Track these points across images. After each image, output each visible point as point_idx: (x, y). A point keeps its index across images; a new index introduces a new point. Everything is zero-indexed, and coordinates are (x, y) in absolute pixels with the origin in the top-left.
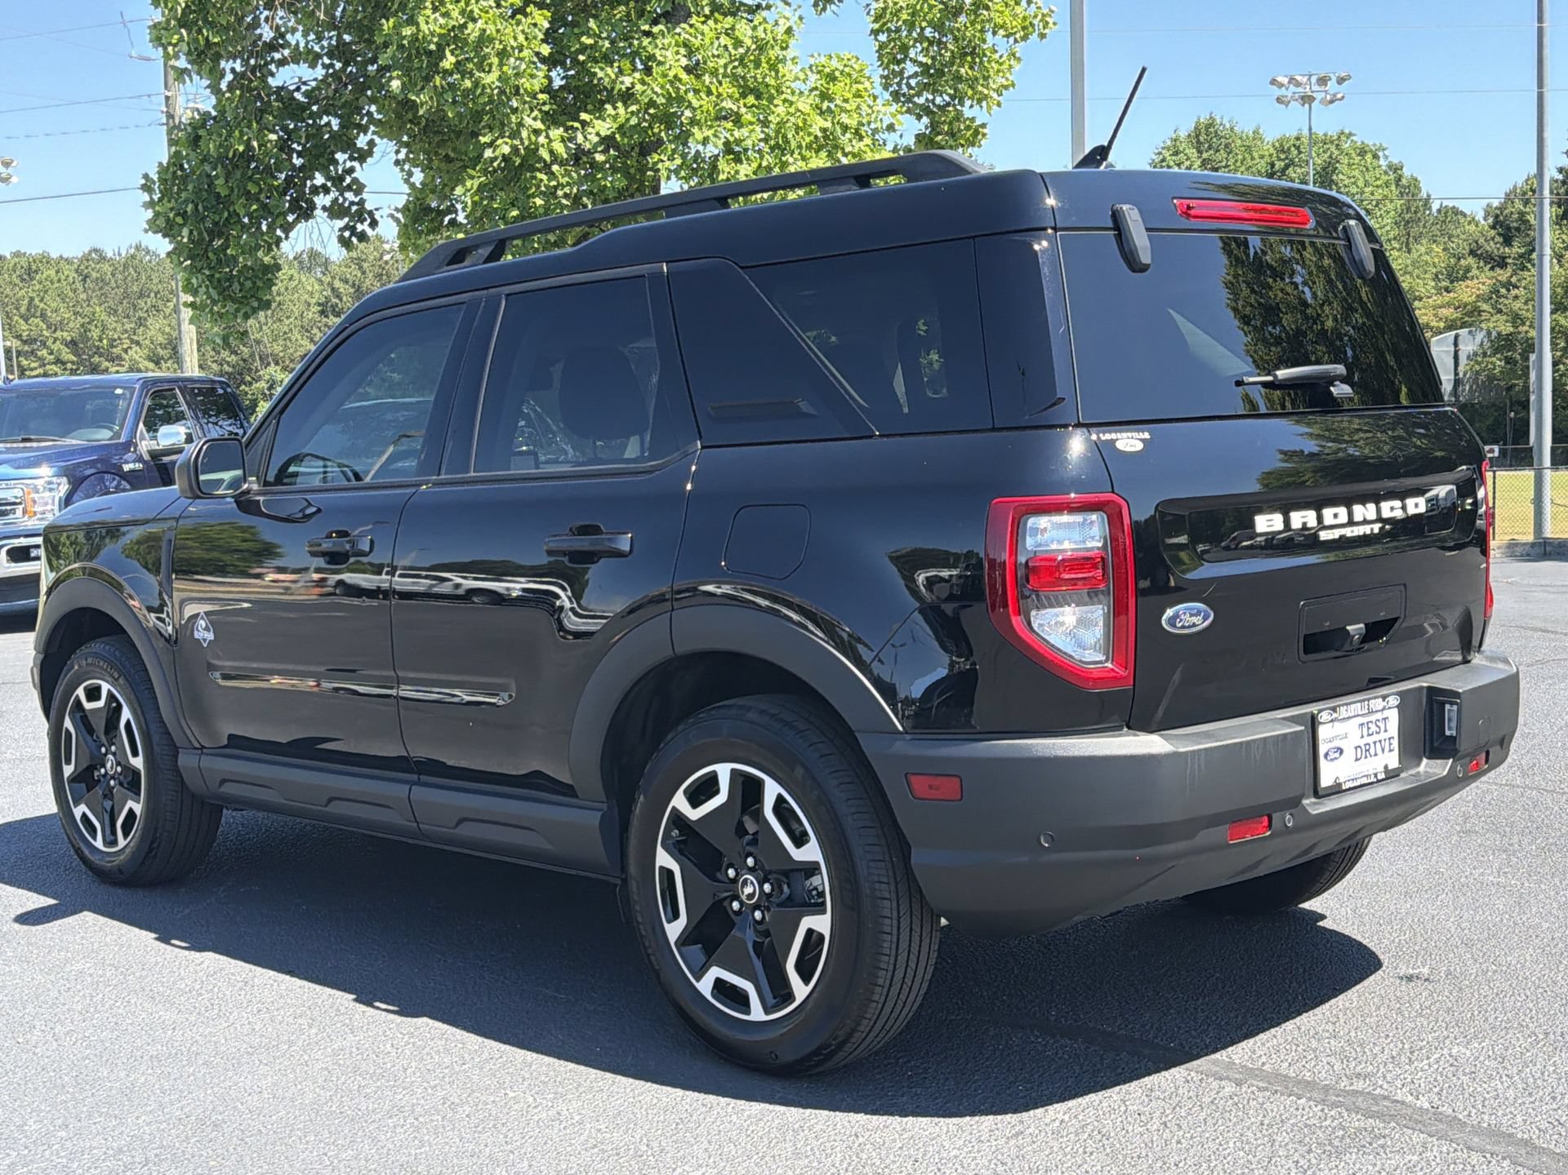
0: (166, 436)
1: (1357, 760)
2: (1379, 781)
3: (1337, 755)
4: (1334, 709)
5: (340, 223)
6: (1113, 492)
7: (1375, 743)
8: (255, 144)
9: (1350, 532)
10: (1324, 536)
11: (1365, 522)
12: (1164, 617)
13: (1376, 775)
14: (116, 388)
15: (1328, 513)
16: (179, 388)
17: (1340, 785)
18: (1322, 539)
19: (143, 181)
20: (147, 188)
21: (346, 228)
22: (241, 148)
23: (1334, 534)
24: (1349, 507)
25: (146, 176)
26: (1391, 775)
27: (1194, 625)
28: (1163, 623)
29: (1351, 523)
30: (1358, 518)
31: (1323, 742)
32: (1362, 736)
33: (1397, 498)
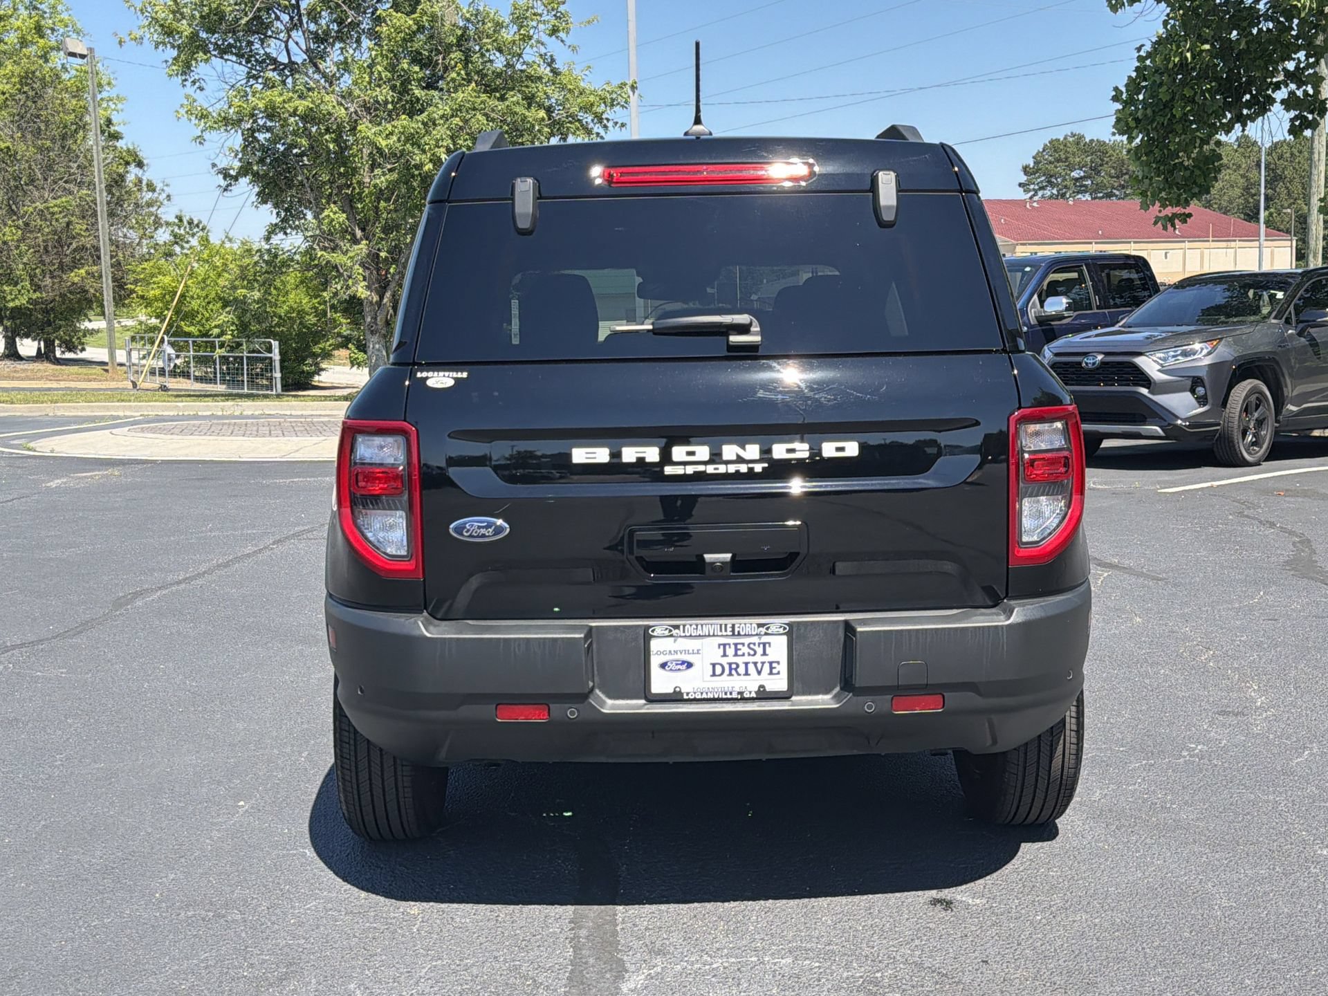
0: (1052, 304)
1: (714, 675)
2: (745, 698)
3: (683, 667)
4: (676, 626)
5: (1292, 114)
6: (405, 420)
7: (746, 664)
8: (1189, 55)
9: (710, 469)
10: (669, 470)
11: (740, 461)
12: (452, 526)
14: (1026, 267)
15: (679, 450)
16: (1086, 265)
17: (680, 693)
18: (666, 473)
19: (1114, 93)
20: (1116, 99)
21: (1296, 118)
22: (1177, 60)
23: (687, 470)
24: (716, 445)
25: (1116, 89)
26: (772, 696)
27: (484, 536)
28: (451, 531)
29: (716, 460)
30: (728, 456)
31: (659, 653)
32: (725, 655)
33: (802, 441)
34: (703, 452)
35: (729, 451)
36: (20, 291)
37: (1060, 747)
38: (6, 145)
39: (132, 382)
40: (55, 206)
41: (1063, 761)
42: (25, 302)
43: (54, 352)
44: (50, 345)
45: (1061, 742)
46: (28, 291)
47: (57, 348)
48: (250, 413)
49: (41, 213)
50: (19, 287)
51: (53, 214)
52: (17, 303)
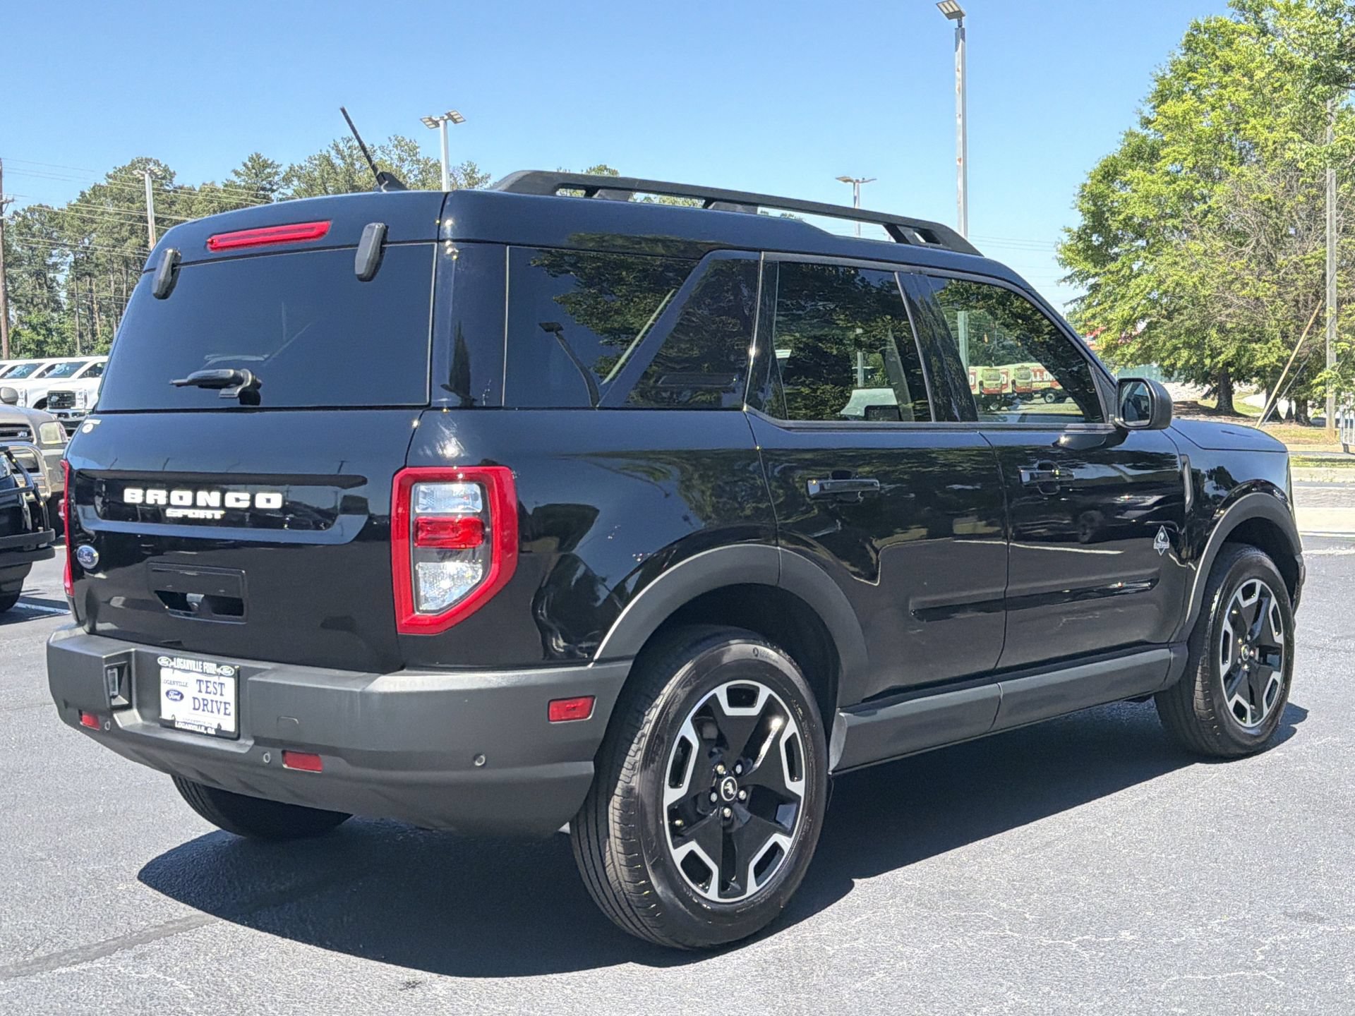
1: (194, 709)
2: (208, 735)
3: (178, 697)
4: (172, 658)
7: (212, 702)
9: (191, 514)
10: (170, 513)
11: (207, 507)
12: (77, 552)
13: (206, 728)
15: (175, 495)
17: (174, 721)
18: (168, 515)
23: (179, 513)
24: (195, 491)
26: (221, 734)
27: (88, 562)
29: (194, 506)
30: (200, 502)
31: (166, 682)
32: (200, 691)
33: (245, 491)
34: (187, 496)
35: (203, 497)
36: (1270, 349)
37: (608, 854)
38: (1267, 197)
39: (1344, 445)
40: (1312, 257)
41: (616, 871)
42: (1274, 360)
43: (1306, 412)
44: (1302, 404)
45: (608, 848)
46: (1279, 348)
47: (1309, 409)
48: (1341, 480)
49: (1296, 267)
50: (1270, 345)
51: (1308, 266)
52: (1266, 361)
